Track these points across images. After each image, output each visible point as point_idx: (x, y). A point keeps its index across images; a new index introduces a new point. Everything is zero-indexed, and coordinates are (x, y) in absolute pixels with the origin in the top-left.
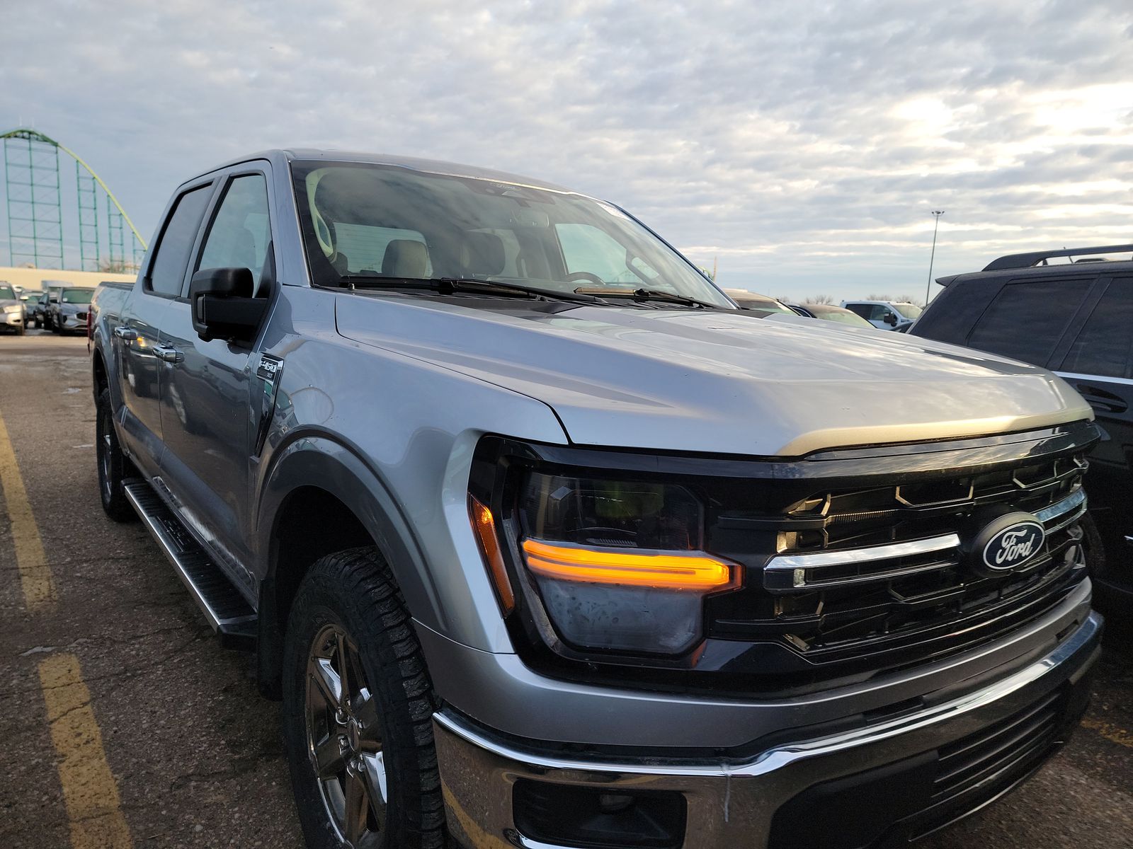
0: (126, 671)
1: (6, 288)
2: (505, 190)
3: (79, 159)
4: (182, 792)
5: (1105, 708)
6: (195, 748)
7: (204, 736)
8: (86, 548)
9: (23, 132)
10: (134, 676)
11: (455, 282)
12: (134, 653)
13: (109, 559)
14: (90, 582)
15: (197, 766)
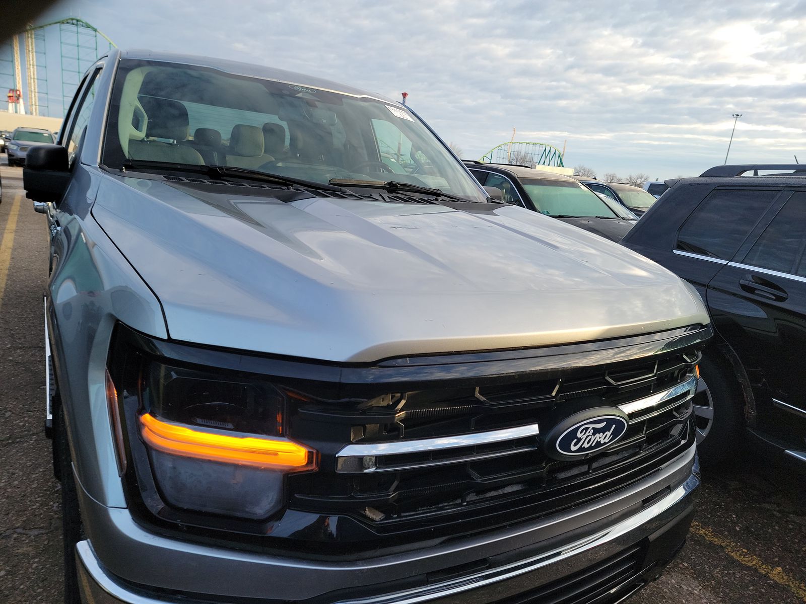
0: (10, 438)
1: (47, 135)
2: (299, 92)
3: (111, 42)
4: (4, 541)
5: (738, 529)
6: (30, 506)
7: (40, 496)
8: (25, 338)
9: (72, 19)
10: (13, 443)
11: (221, 169)
12: (21, 424)
13: (38, 347)
14: (16, 365)
15: (24, 521)
